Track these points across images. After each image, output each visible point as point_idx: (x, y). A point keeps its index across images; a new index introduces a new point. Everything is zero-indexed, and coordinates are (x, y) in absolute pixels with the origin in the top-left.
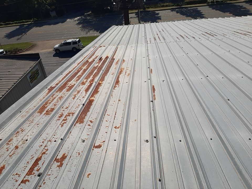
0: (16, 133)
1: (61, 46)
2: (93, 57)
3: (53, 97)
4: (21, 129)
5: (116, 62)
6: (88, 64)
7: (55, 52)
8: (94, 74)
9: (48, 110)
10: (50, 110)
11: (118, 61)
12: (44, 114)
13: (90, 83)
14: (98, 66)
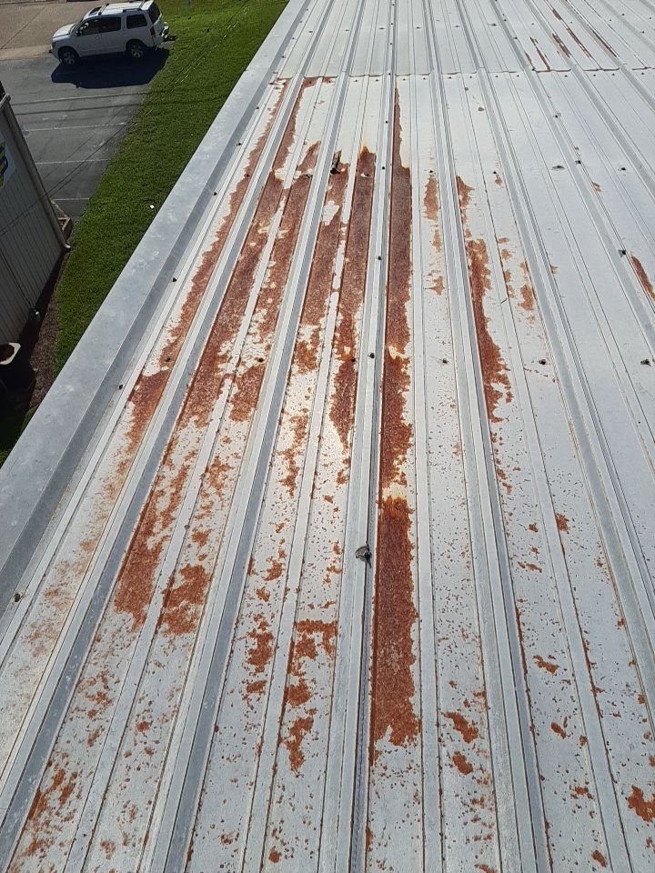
0: (30, 817)
1: (79, 34)
2: (296, 154)
3: (172, 466)
4: (52, 772)
5: (424, 196)
6: (282, 204)
7: (58, 63)
8: (336, 284)
9: (172, 581)
10: (180, 581)
11: (431, 187)
12: (159, 624)
13: (341, 352)
14: (337, 217)
